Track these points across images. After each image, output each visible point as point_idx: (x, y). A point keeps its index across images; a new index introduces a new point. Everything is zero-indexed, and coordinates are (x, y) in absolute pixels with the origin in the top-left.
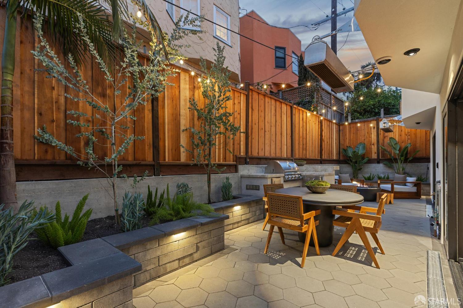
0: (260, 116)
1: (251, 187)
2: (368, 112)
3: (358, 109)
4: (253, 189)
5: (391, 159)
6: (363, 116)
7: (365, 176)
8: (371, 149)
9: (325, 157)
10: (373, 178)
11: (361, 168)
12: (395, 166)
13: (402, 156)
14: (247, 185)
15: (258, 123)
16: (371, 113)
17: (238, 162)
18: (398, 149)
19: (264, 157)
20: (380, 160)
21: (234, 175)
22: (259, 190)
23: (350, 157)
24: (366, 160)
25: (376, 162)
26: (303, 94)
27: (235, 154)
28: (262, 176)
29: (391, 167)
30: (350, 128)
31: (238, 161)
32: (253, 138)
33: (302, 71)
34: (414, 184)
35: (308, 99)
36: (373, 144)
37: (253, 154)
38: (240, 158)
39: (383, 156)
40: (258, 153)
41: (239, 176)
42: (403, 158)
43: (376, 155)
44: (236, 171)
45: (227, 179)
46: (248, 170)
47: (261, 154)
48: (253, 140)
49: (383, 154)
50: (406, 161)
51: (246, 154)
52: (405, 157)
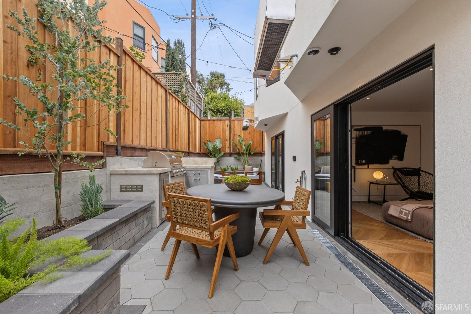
0: (134, 92)
1: (129, 188)
2: (220, 112)
3: (213, 108)
4: (132, 191)
5: (239, 153)
6: (216, 115)
7: (221, 167)
8: (225, 143)
9: (191, 150)
10: (228, 169)
11: (219, 161)
12: (242, 159)
13: (247, 151)
14: (121, 186)
15: (133, 100)
16: (222, 113)
17: (105, 152)
18: (244, 145)
19: (139, 147)
20: (232, 153)
21: (99, 171)
22: (142, 191)
23: (210, 150)
24: (222, 153)
25: (229, 155)
26: (171, 82)
27: (100, 140)
28: (147, 171)
29: (238, 160)
30: (210, 124)
31: (105, 150)
32: (126, 119)
33: (170, 57)
34: (257, 173)
35: (176, 88)
36: (227, 140)
37: (126, 141)
38: (108, 146)
39: (233, 151)
40: (132, 141)
41: (108, 173)
42: (248, 153)
43: (229, 149)
44: (103, 166)
45: (92, 178)
46: (121, 164)
47: (136, 144)
48: (127, 123)
49: (234, 149)
50: (249, 155)
51: (117, 141)
52: (249, 152)
